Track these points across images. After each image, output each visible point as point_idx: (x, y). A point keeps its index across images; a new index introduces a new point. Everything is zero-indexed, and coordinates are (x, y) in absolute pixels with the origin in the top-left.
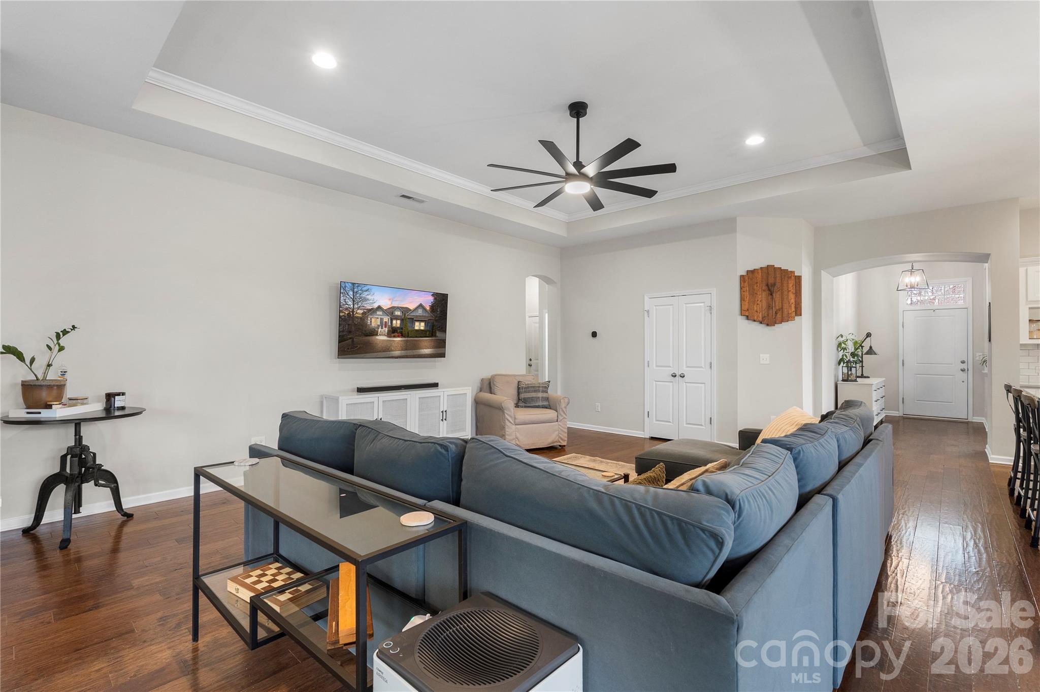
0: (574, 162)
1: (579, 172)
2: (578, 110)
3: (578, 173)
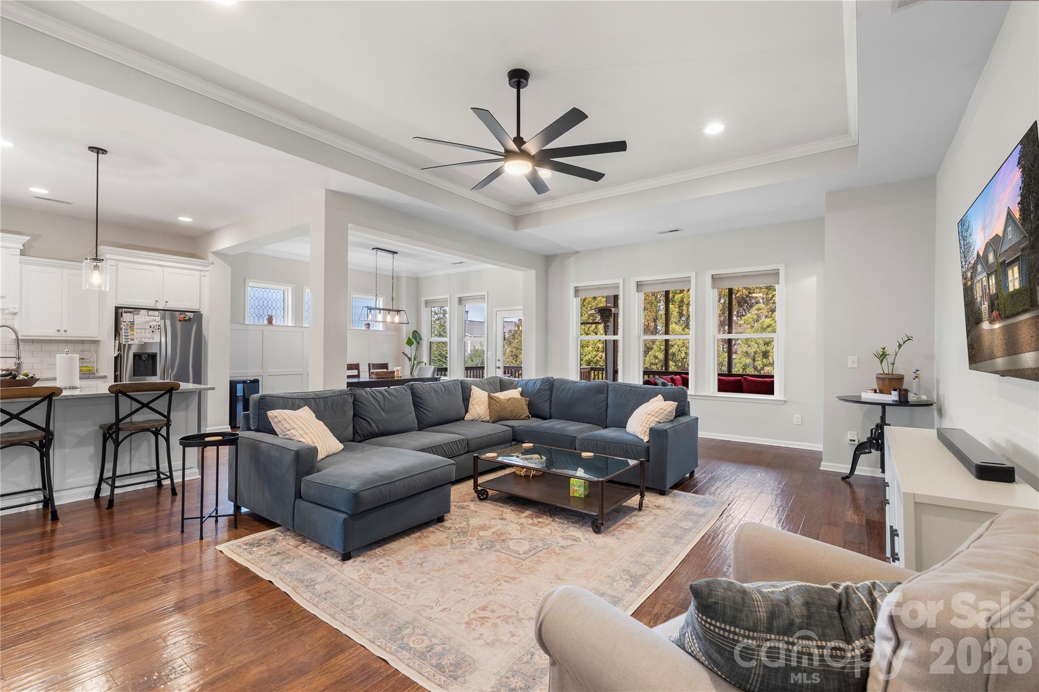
0: (514, 138)
1: (520, 149)
2: (519, 77)
3: (518, 150)
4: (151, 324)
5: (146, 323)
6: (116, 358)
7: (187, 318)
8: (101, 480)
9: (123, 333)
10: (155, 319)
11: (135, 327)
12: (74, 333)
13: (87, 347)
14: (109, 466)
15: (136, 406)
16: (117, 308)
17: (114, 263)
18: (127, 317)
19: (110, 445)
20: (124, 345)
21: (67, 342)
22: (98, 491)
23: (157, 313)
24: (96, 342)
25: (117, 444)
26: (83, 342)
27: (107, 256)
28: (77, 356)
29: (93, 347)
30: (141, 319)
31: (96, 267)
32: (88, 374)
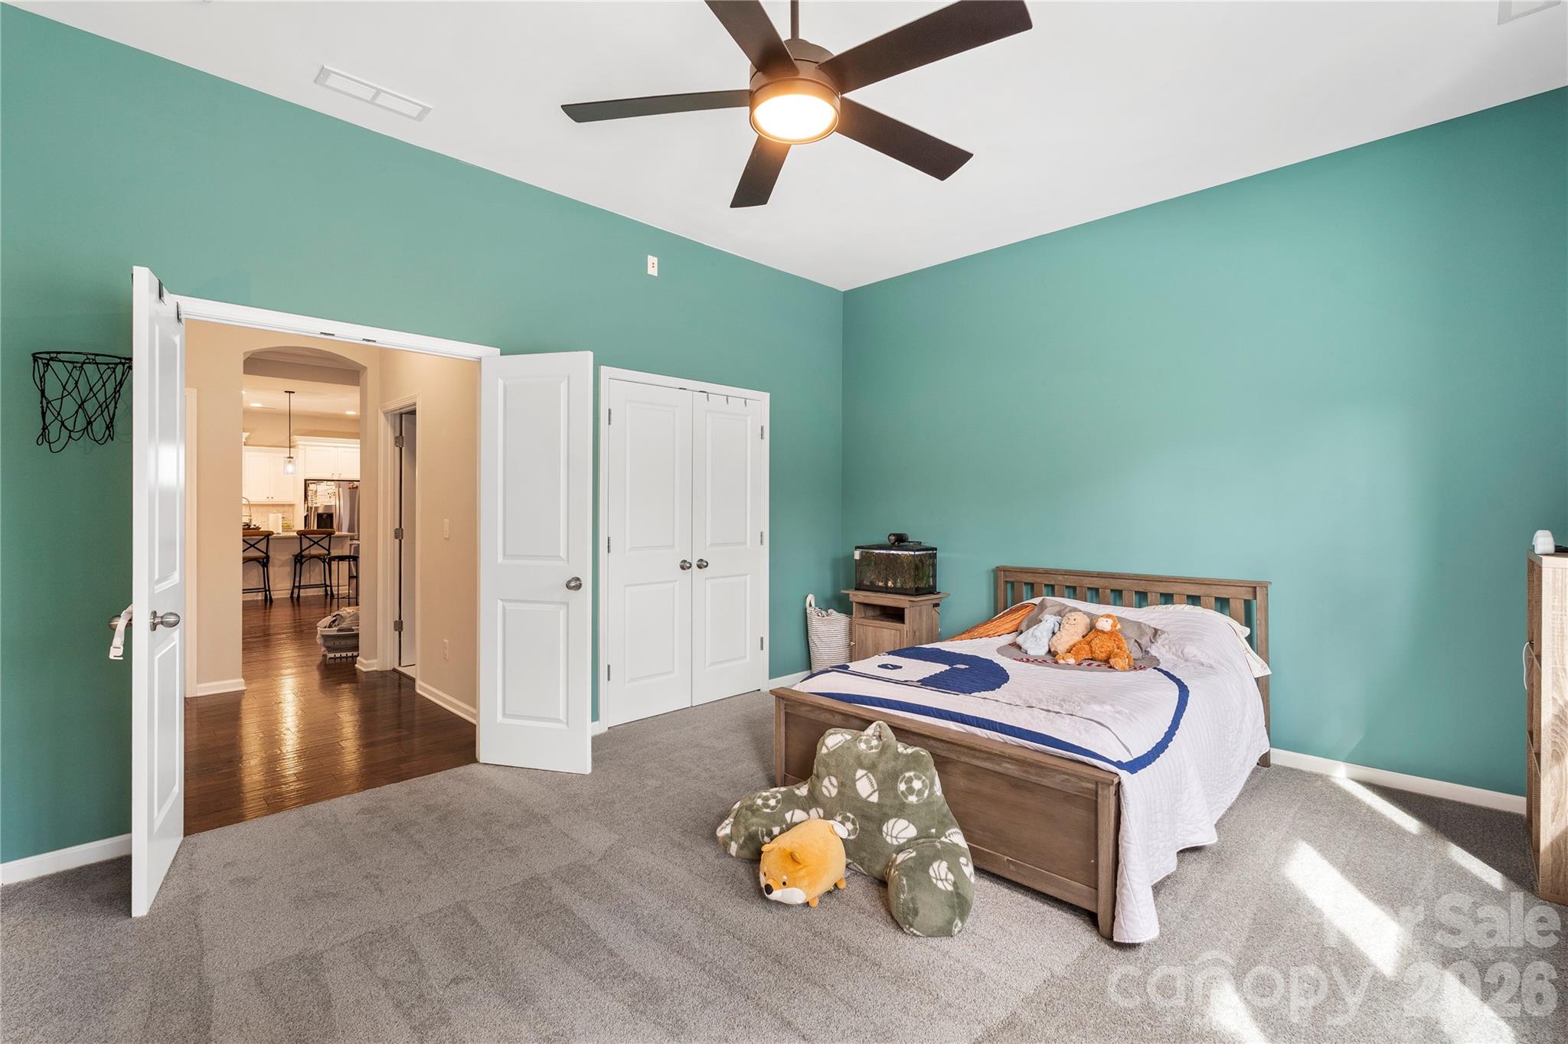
4: (329, 491)
5: (325, 491)
6: (306, 517)
7: (355, 486)
8: (294, 587)
9: (309, 498)
10: (332, 488)
11: (318, 494)
12: (278, 500)
13: (286, 509)
14: (297, 579)
15: (312, 543)
16: (306, 480)
17: (304, 447)
18: (312, 487)
19: (298, 565)
20: (311, 508)
21: (273, 505)
22: (292, 593)
23: (333, 483)
24: (292, 505)
25: (302, 564)
26: (283, 505)
27: (299, 443)
28: (280, 515)
29: (291, 509)
30: (322, 488)
31: (290, 461)
32: (286, 528)
